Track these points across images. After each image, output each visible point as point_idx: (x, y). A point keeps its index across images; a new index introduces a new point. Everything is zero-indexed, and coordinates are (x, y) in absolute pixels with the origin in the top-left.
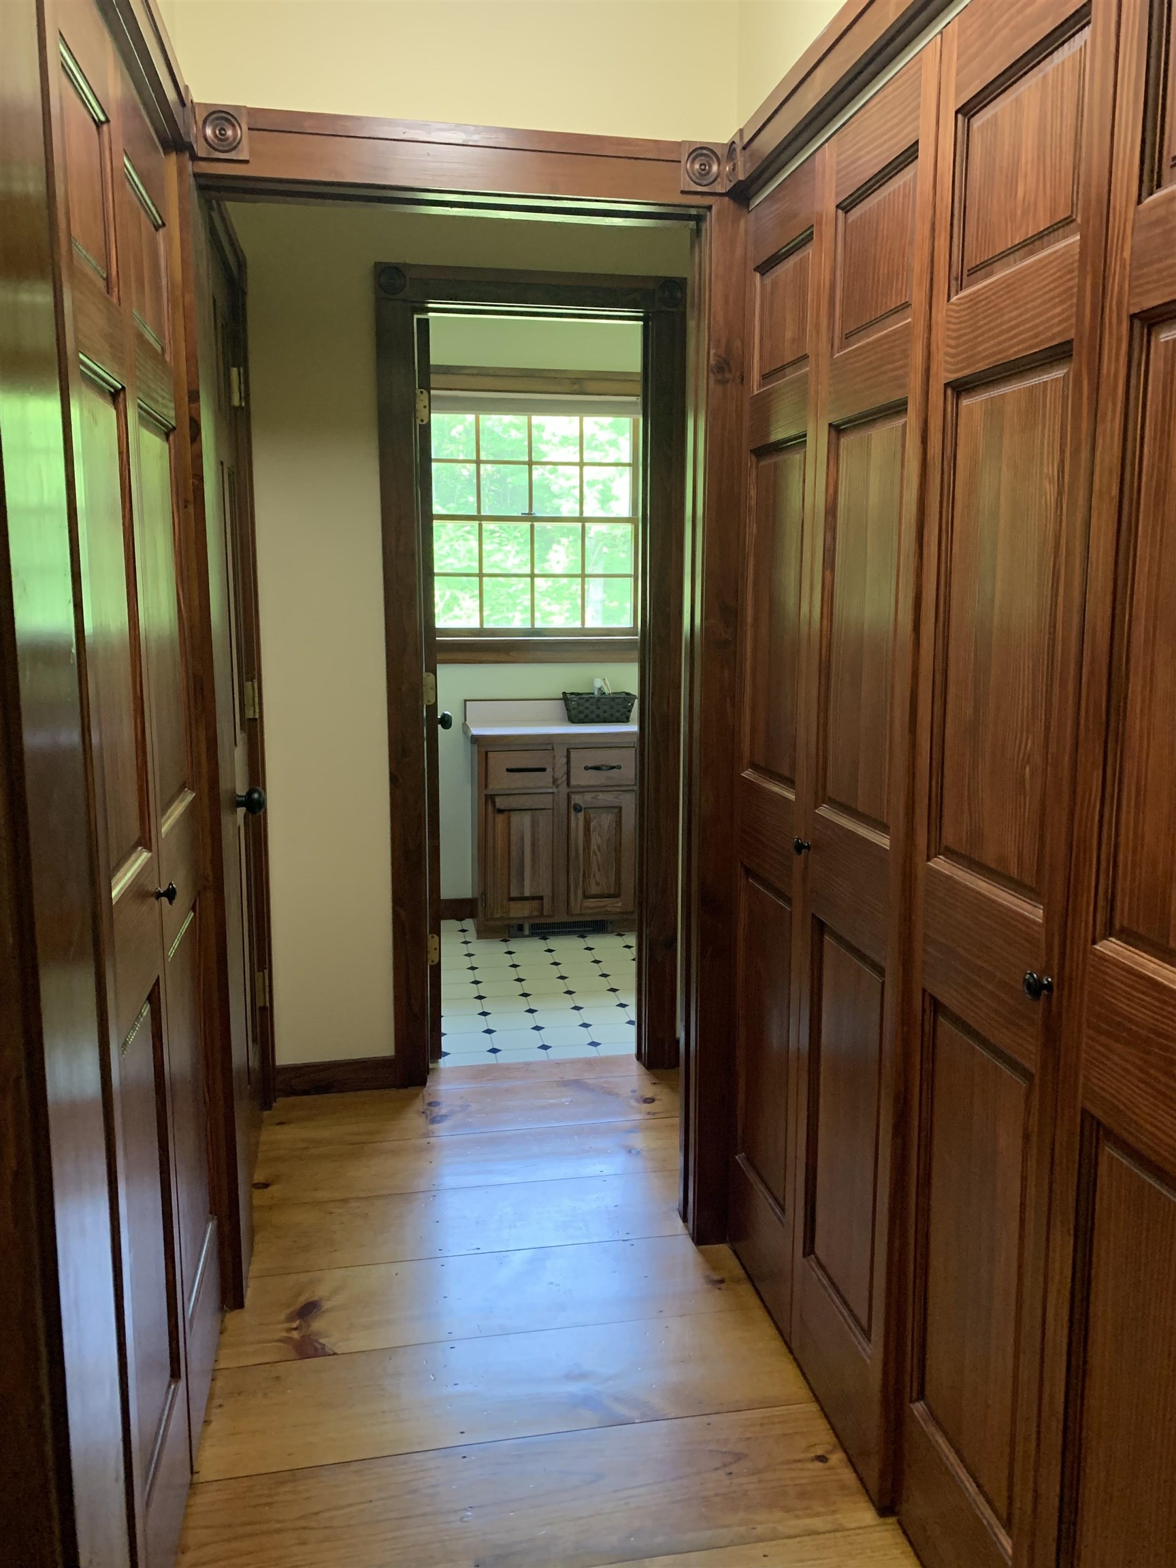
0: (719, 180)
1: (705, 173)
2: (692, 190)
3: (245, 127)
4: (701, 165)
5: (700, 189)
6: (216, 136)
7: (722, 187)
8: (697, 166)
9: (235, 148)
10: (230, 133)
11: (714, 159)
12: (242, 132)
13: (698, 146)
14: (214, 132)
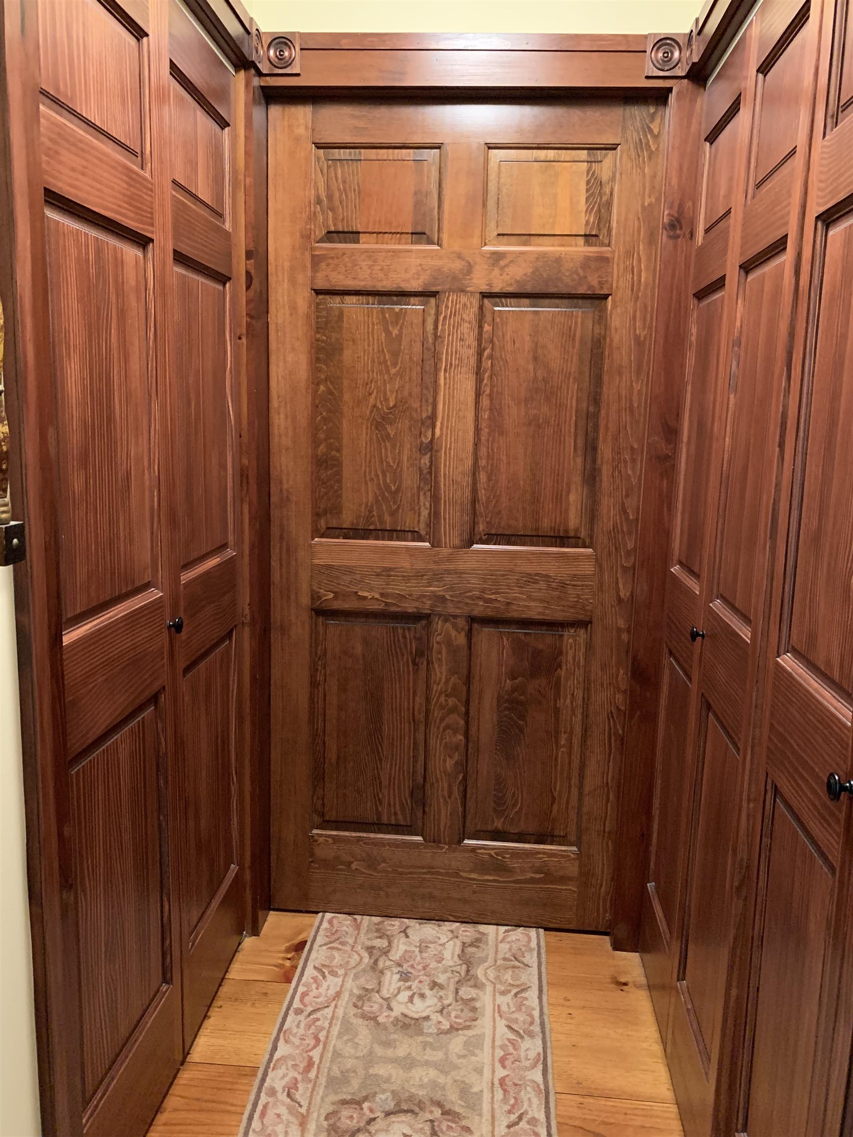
0: (679, 65)
1: (667, 59)
2: (654, 75)
3: (298, 48)
4: (664, 53)
5: (662, 74)
6: (277, 57)
7: (682, 70)
8: (660, 55)
9: (290, 64)
10: (286, 54)
11: (677, 47)
12: (296, 53)
13: (662, 37)
14: (275, 52)
